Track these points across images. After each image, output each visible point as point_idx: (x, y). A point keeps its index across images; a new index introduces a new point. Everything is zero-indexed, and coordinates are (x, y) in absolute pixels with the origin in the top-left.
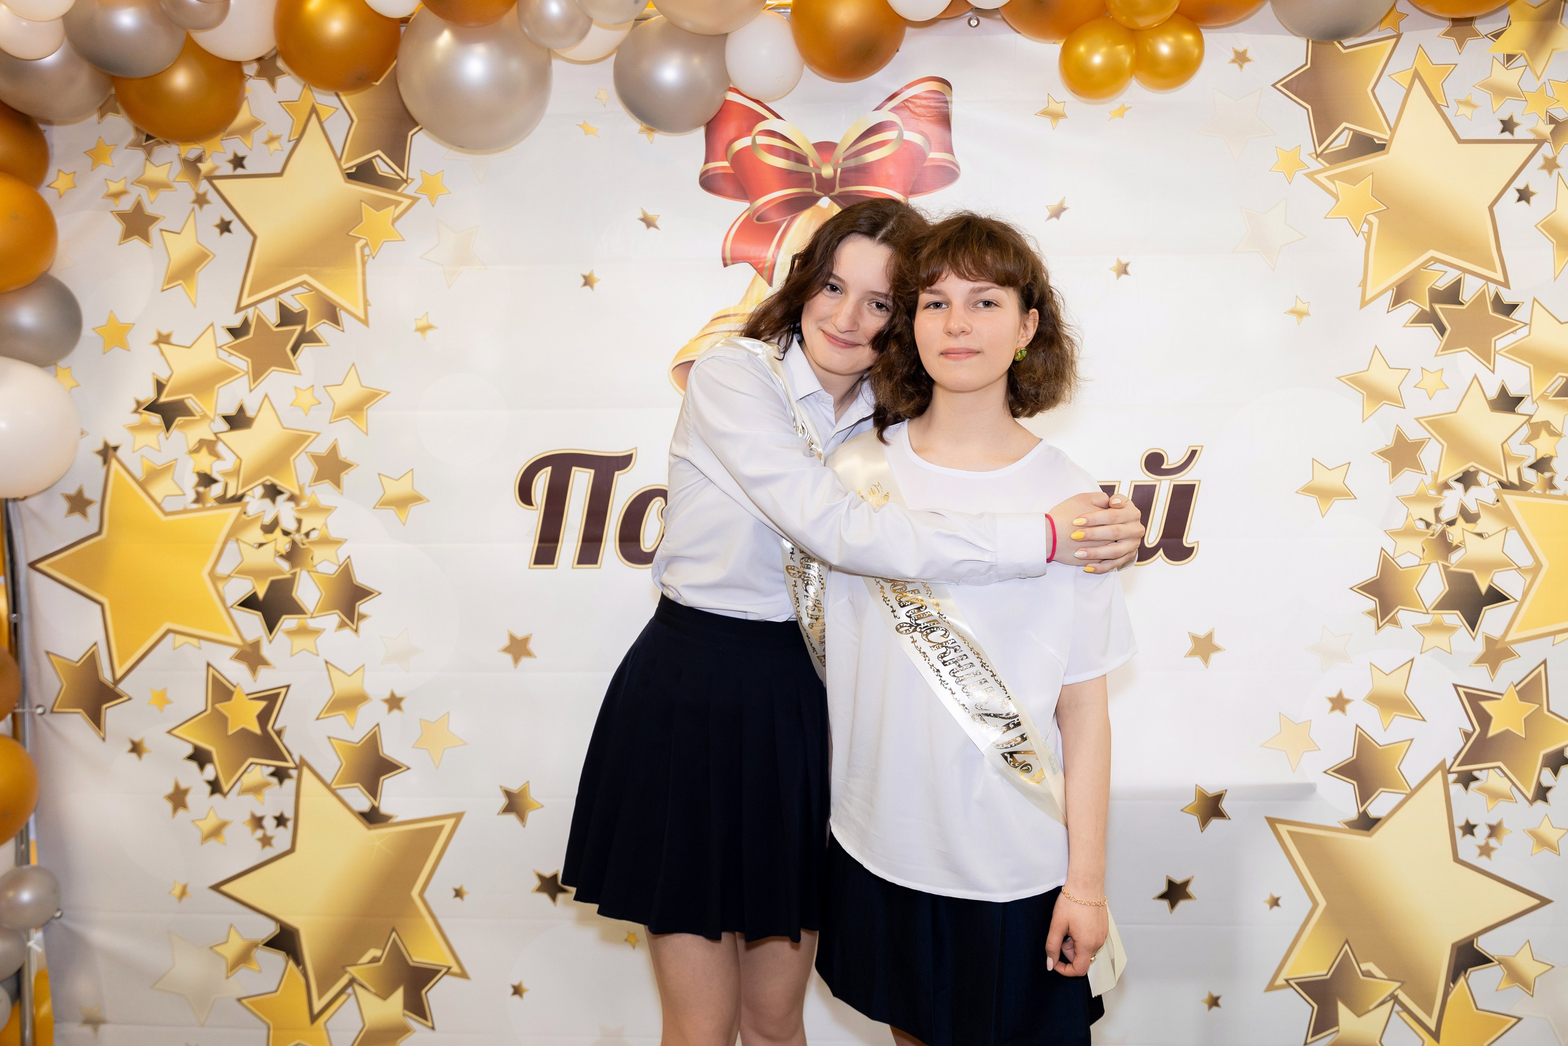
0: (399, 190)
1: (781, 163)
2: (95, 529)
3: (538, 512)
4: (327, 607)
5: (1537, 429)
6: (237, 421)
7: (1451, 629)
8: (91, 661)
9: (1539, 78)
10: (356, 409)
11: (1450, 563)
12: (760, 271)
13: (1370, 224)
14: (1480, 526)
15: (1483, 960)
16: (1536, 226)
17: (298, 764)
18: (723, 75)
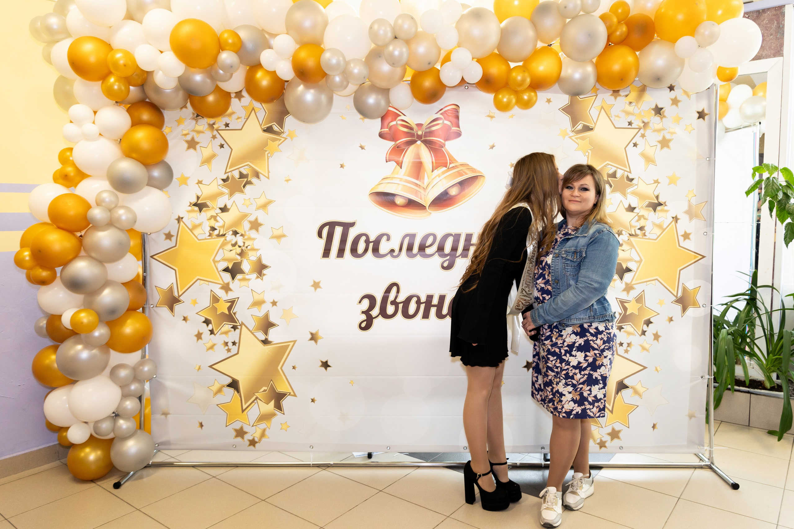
0: (281, 136)
1: (405, 130)
2: (174, 245)
3: (324, 240)
4: (252, 271)
5: (640, 217)
6: (224, 209)
8: (171, 289)
9: (639, 109)
10: (264, 206)
12: (398, 164)
13: (589, 153)
15: (626, 387)
16: (639, 154)
17: (241, 324)
18: (388, 102)
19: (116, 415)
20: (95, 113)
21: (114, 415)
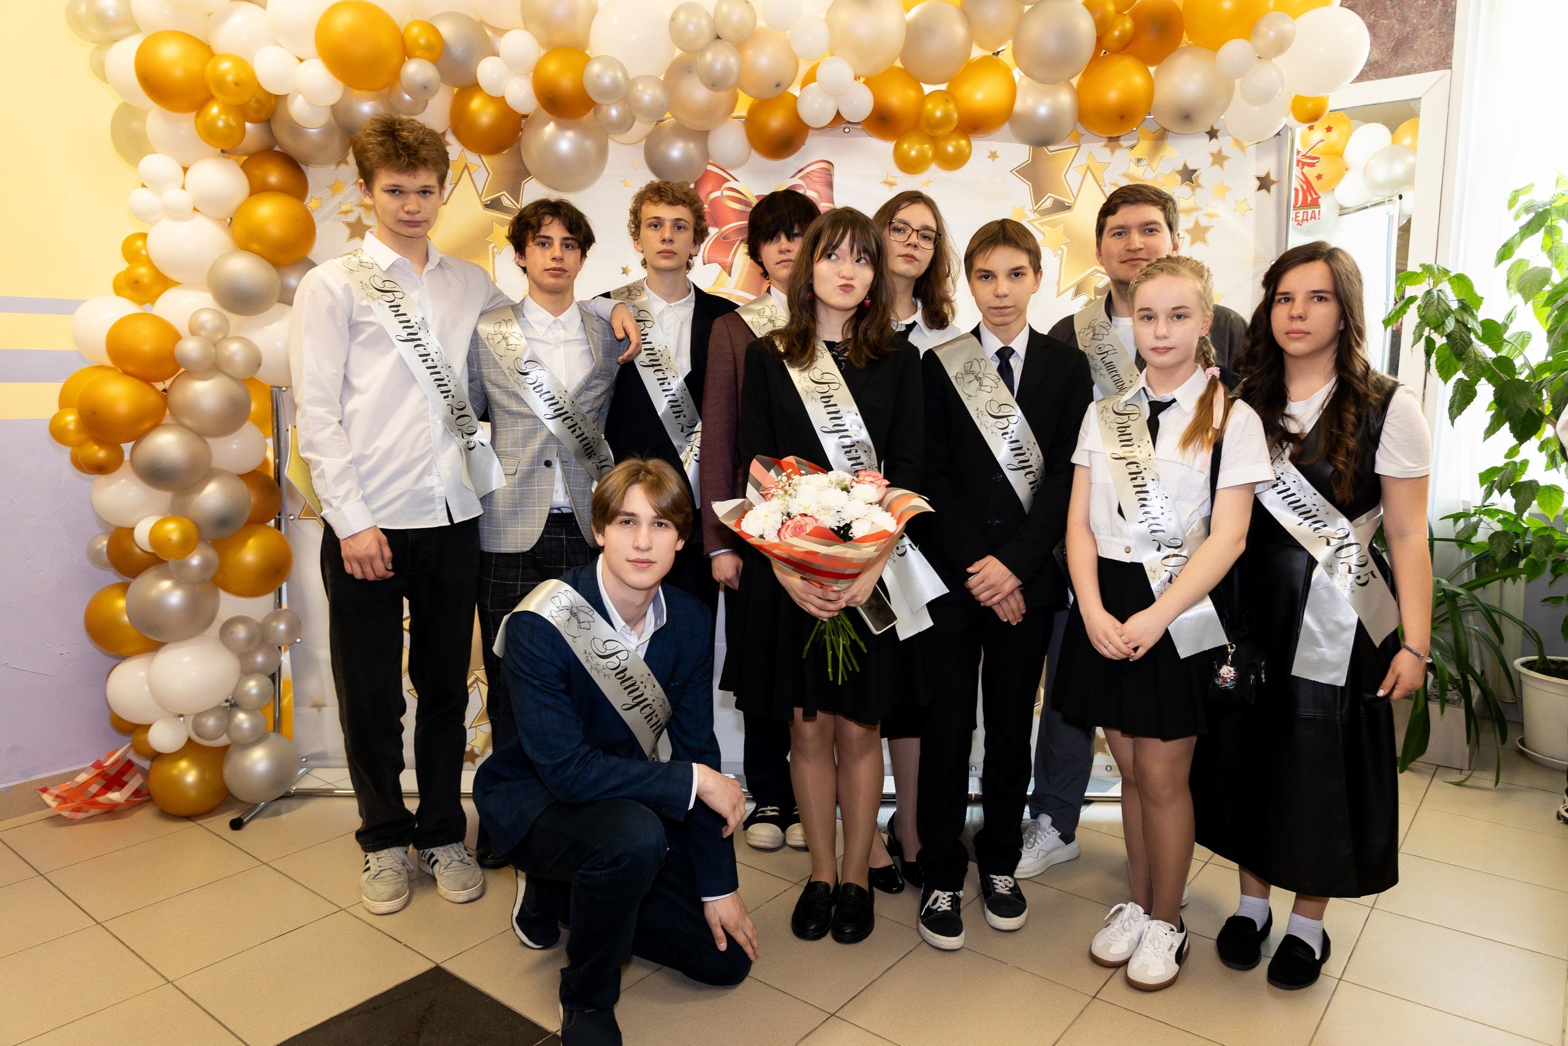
1: (737, 206)
9: (1154, 172)
12: (724, 268)
13: (1063, 250)
18: (706, 155)
19: (233, 705)
20: (185, 170)
21: (228, 704)
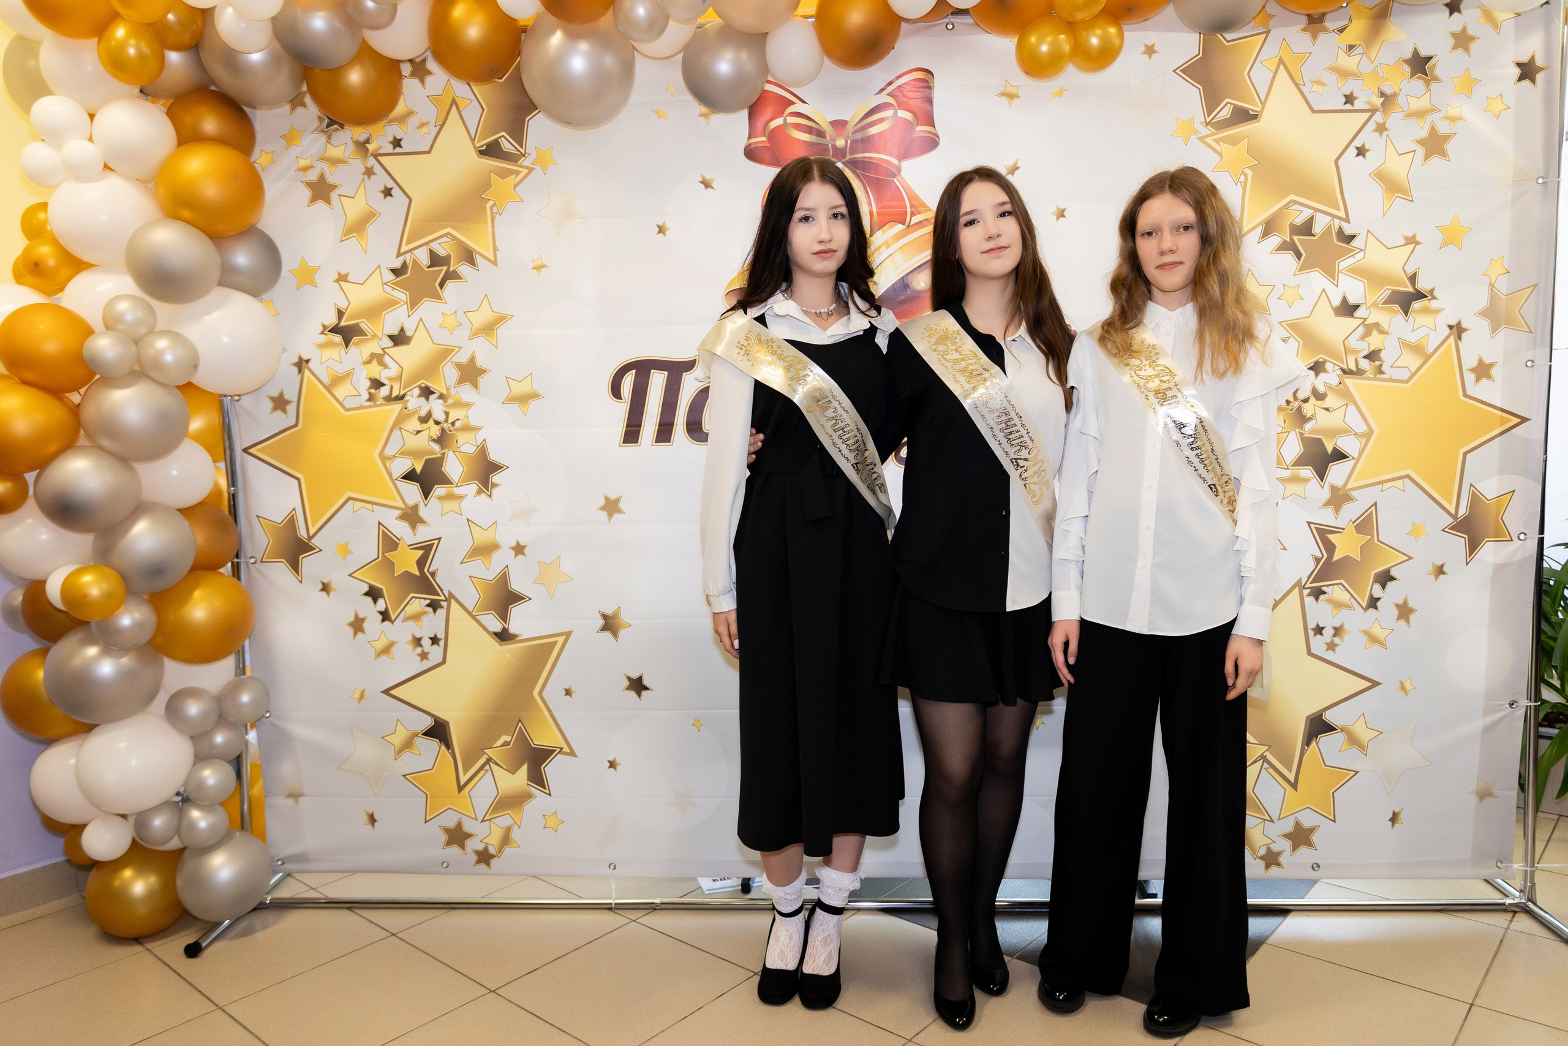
0: (519, 163)
1: (804, 137)
2: (294, 423)
3: (626, 404)
4: (467, 479)
5: (1370, 329)
6: (399, 339)
7: (1306, 480)
8: (291, 522)
9: (1372, 63)
10: (489, 329)
11: (1304, 431)
13: (1246, 176)
14: (1327, 403)
15: (1329, 728)
16: (1370, 175)
17: (447, 597)
18: (764, 68)
19: (184, 800)
20: (92, 116)
21: (179, 798)
